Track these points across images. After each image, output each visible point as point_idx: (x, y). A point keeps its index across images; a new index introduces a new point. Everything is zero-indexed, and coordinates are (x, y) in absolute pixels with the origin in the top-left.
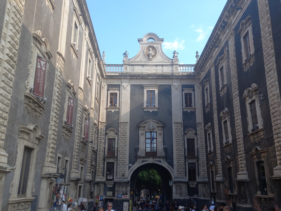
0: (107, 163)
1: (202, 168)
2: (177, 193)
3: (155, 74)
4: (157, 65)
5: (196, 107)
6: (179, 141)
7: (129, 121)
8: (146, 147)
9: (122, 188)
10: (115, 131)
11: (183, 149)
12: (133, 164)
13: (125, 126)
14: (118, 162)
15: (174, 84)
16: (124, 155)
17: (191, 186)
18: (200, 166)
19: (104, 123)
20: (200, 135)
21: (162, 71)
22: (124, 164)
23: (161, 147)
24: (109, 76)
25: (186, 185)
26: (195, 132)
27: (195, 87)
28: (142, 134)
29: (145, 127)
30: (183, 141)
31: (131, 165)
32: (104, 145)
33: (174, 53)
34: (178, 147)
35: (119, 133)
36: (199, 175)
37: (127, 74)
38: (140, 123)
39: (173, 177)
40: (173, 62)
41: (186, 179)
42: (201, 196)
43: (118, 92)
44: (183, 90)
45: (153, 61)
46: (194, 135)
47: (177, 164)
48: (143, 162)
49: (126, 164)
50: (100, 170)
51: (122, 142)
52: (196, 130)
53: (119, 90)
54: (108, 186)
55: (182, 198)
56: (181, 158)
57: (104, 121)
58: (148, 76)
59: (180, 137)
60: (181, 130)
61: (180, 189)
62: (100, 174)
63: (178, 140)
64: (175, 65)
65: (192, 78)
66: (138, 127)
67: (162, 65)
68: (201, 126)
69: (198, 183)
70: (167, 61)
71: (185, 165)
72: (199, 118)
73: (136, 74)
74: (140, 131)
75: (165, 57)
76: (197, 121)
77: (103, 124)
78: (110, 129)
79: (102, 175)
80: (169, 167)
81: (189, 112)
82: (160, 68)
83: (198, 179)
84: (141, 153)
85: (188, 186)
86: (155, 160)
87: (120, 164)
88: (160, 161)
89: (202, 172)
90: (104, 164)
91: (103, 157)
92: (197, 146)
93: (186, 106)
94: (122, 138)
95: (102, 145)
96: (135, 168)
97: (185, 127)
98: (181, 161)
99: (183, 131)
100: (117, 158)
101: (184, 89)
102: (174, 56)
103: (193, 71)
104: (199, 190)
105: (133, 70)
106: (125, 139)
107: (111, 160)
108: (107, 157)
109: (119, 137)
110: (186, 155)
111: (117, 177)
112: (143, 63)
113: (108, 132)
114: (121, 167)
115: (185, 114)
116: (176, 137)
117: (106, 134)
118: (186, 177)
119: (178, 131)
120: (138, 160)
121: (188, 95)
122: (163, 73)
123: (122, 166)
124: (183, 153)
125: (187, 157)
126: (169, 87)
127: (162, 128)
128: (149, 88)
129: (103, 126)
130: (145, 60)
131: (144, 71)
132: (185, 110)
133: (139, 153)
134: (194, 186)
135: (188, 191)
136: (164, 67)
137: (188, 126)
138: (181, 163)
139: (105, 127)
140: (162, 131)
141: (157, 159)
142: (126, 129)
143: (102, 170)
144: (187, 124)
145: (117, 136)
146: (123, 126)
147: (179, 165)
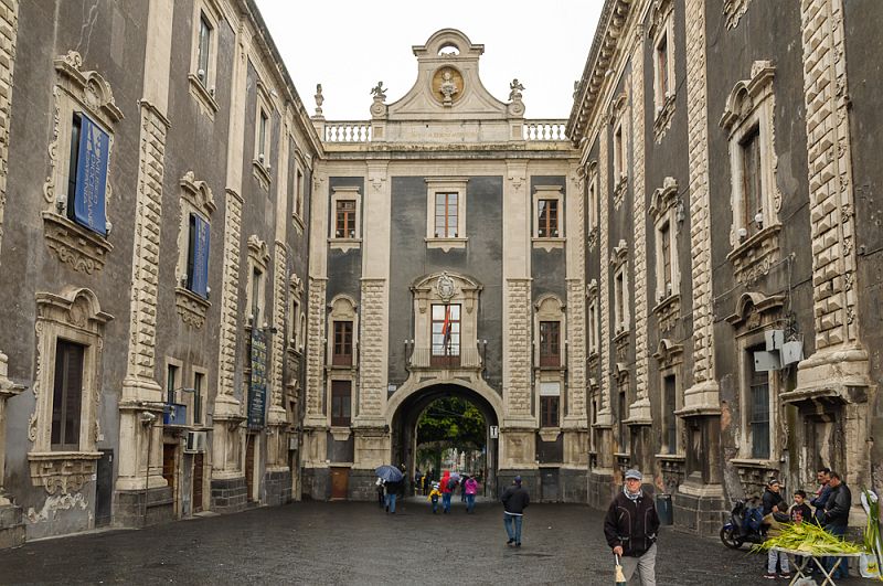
0: (333, 381)
1: (575, 395)
2: (508, 456)
3: (458, 147)
4: (465, 121)
5: (568, 238)
6: (519, 327)
7: (387, 277)
8: (432, 344)
9: (372, 444)
10: (352, 301)
11: (530, 349)
12: (399, 384)
13: (377, 289)
14: (361, 380)
15: (511, 173)
16: (376, 364)
17: (544, 439)
18: (570, 390)
19: (322, 281)
20: (574, 310)
21: (479, 139)
22: (375, 385)
23: (471, 344)
24: (334, 153)
25: (534, 435)
26: (561, 305)
27: (568, 181)
28: (423, 311)
29: (429, 290)
30: (529, 328)
31: (394, 388)
32: (323, 338)
34: (515, 343)
35: (363, 308)
36: (566, 412)
37: (381, 146)
38: (417, 281)
39: (500, 418)
40: (507, 112)
41: (534, 422)
42: (568, 463)
43: (358, 197)
44: (533, 191)
45: (454, 110)
46: (559, 312)
47: (511, 385)
48: (422, 379)
49: (380, 385)
50: (317, 399)
51: (369, 330)
52: (565, 299)
53: (361, 192)
54: (336, 438)
55: (521, 467)
56: (522, 372)
57: (323, 275)
58: (439, 153)
59: (522, 317)
60: (524, 299)
61: (518, 445)
62: (316, 409)
63: (516, 324)
64: (514, 119)
65: (558, 156)
66: (413, 291)
67: (480, 121)
68: (578, 288)
69: (563, 431)
70: (493, 109)
71: (533, 387)
72: (575, 267)
73: (408, 148)
74: (416, 301)
75: (488, 97)
76: (569, 276)
77: (320, 284)
78: (338, 297)
79: (320, 410)
80: (491, 394)
81: (549, 250)
82: (472, 128)
83: (564, 423)
84: (419, 358)
85: (538, 437)
86: (455, 375)
87: (366, 385)
88: (468, 379)
89: (574, 406)
90: (325, 385)
91: (322, 369)
92: (566, 338)
93: (540, 236)
94: (369, 319)
95: (318, 337)
96: (405, 396)
97: (537, 292)
98: (522, 379)
99: (530, 302)
100: (358, 370)
101: (537, 187)
102: (512, 95)
103: (563, 137)
104: (565, 448)
105: (399, 136)
106: (377, 322)
107: (342, 377)
108: (332, 369)
109: (363, 318)
110: (537, 365)
111: (359, 417)
112: (426, 117)
113: (332, 304)
114: (368, 393)
115: (538, 258)
116: (513, 318)
117: (329, 309)
118: (534, 417)
119: (517, 301)
120: (411, 374)
121: (548, 204)
122: (481, 145)
123: (371, 390)
124: (529, 359)
125: (537, 369)
126: (496, 183)
127: (476, 296)
128: (442, 185)
129: (320, 289)
130: (431, 107)
131: (429, 139)
132: (536, 246)
133: (415, 361)
134: (554, 440)
135: (538, 451)
136: (484, 127)
137: (544, 289)
138: (523, 382)
139: (325, 292)
140: (476, 301)
141: (461, 375)
142: (380, 297)
143: (322, 400)
144: (542, 282)
145: (356, 315)
146: (373, 289)
147: (517, 387)
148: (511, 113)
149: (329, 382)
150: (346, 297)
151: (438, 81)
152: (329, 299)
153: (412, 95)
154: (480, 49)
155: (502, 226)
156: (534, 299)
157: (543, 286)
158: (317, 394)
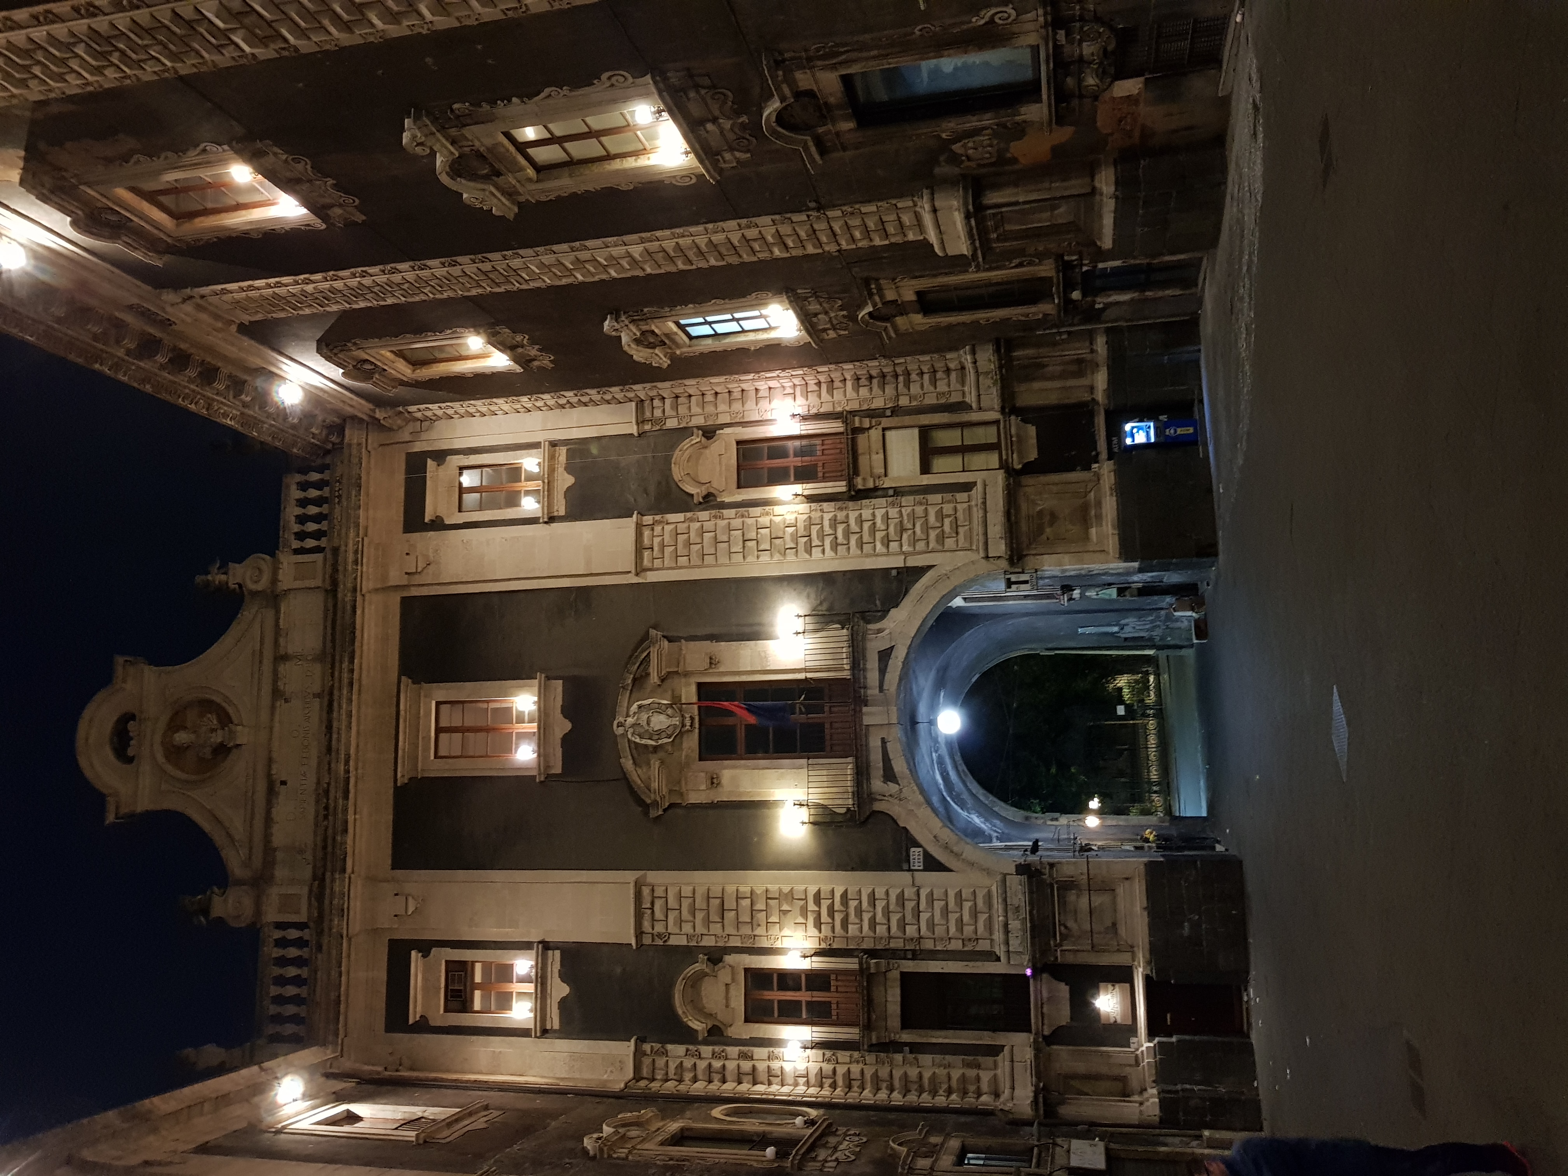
0: (906, 1024)
1: (916, 390)
5: (538, 436)
7: (629, 877)
9: (1074, 912)
10: (691, 970)
11: (805, 508)
12: (906, 838)
13: (660, 903)
14: (898, 943)
16: (853, 904)
17: (1033, 455)
18: (904, 401)
19: (638, 1054)
20: (710, 410)
22: (910, 905)
25: (1024, 481)
26: (696, 439)
28: (714, 782)
30: (755, 511)
31: (916, 853)
35: (709, 942)
36: (959, 405)
41: (990, 480)
42: (1092, 389)
43: (441, 956)
44: (439, 526)
46: (716, 444)
47: (894, 546)
49: (909, 893)
50: (956, 1074)
53: (425, 948)
54: (1063, 1014)
55: (1110, 506)
56: (862, 521)
57: (623, 1050)
60: (682, 528)
61: (1054, 519)
62: (986, 1077)
64: (276, 581)
67: (278, 659)
68: (657, 402)
69: (1009, 406)
70: (256, 628)
73: (324, 830)
74: (692, 800)
76: (629, 427)
77: (646, 1060)
78: (682, 1010)
79: (987, 1063)
80: (919, 599)
81: (570, 480)
82: (293, 676)
85: (1029, 469)
86: (873, 691)
87: (911, 931)
88: (885, 655)
89: (943, 387)
90: (915, 1048)
91: (870, 1058)
95: (788, 1069)
96: (936, 824)
97: (666, 499)
98: (879, 520)
99: (689, 515)
100: (871, 954)
101: (428, 517)
104: (1053, 399)
105: (300, 852)
107: (890, 999)
108: (870, 1026)
109: (735, 942)
110: (841, 486)
111: (1000, 951)
112: (262, 787)
113: (698, 1027)
114: (931, 925)
115: (583, 504)
117: (713, 1035)
118: (974, 484)
119: (688, 544)
120: (878, 806)
123: (924, 917)
124: (829, 507)
125: (851, 485)
126: (417, 613)
127: (676, 647)
129: (660, 1062)
130: (241, 773)
131: (309, 781)
132: (561, 509)
134: (1032, 430)
136: (289, 648)
137: (658, 484)
138: (886, 518)
139: (669, 1047)
141: (873, 677)
142: (678, 896)
143: (957, 1060)
144: (646, 491)
145: (729, 959)
146: (659, 915)
147: (902, 530)
149: (906, 1037)
150: (679, 987)
151: (191, 761)
152: (687, 1036)
156: (681, 507)
157: (652, 488)
158: (941, 1072)
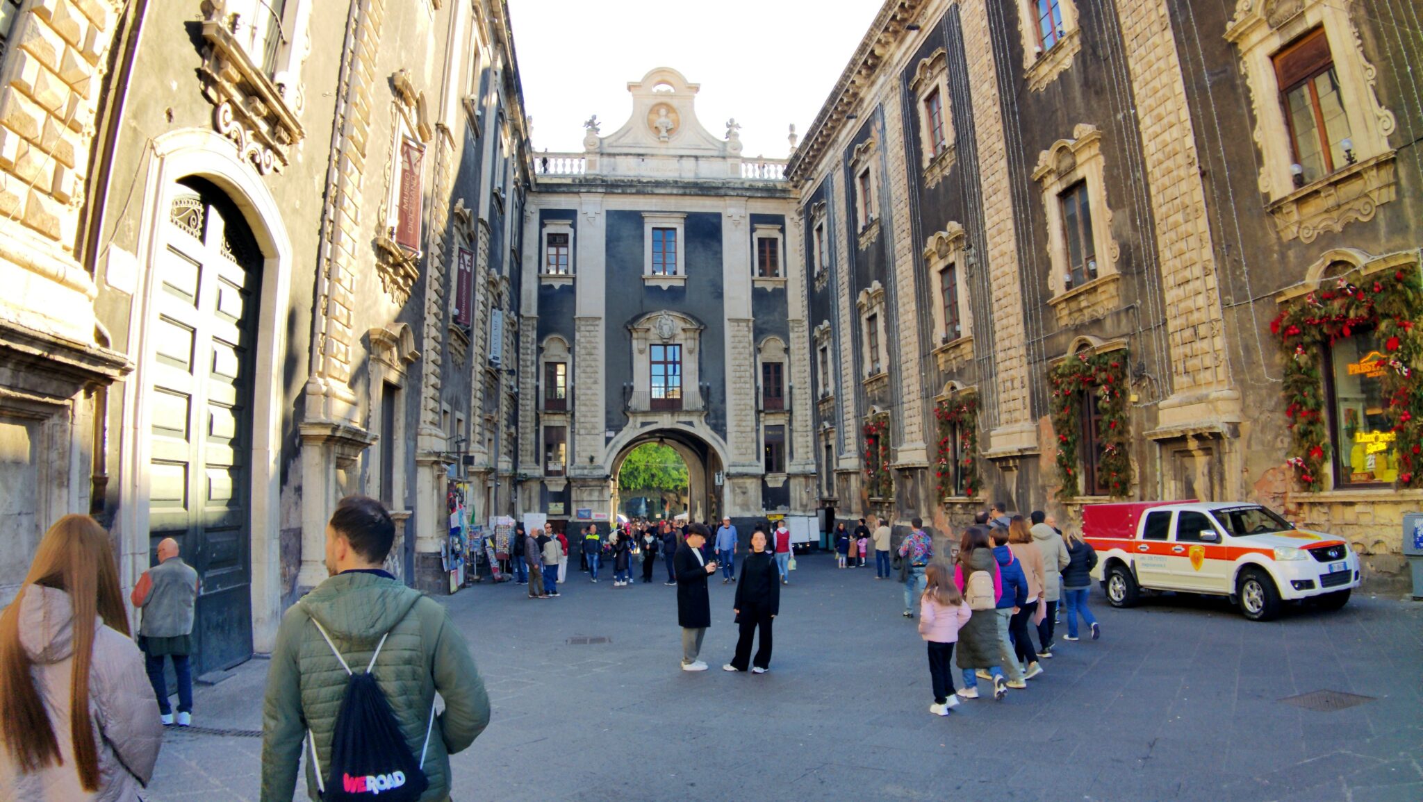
0: (546, 428)
1: (800, 440)
2: (735, 504)
3: (676, 182)
4: (681, 157)
5: (789, 277)
6: (742, 368)
7: (603, 315)
8: (651, 387)
9: (590, 494)
10: (566, 341)
11: (753, 392)
12: (618, 429)
13: (592, 328)
14: (577, 425)
15: (731, 211)
16: (592, 408)
17: (770, 485)
18: (795, 434)
19: (532, 318)
20: (797, 352)
21: (696, 174)
22: (592, 431)
23: (692, 386)
24: (546, 185)
25: (760, 482)
26: (784, 346)
27: (787, 221)
28: (641, 352)
29: (649, 330)
30: (752, 371)
31: (612, 434)
32: (534, 381)
33: (731, 125)
34: (738, 385)
35: (577, 348)
36: (792, 458)
37: (595, 179)
38: (635, 319)
39: (725, 463)
40: (725, 150)
41: (760, 468)
42: (795, 509)
43: (570, 231)
44: (752, 230)
45: (670, 145)
46: (782, 354)
47: (736, 429)
48: (643, 424)
49: (597, 432)
50: (529, 448)
51: (585, 372)
52: (787, 340)
53: (574, 226)
54: (552, 489)
55: (748, 515)
56: (746, 415)
57: (534, 312)
58: (657, 187)
59: (745, 359)
60: (746, 339)
61: (744, 493)
62: (529, 458)
63: (739, 366)
64: (731, 157)
65: (778, 195)
66: (630, 332)
67: (696, 157)
68: (801, 329)
69: (789, 476)
70: (711, 147)
71: (758, 431)
72: (797, 306)
73: (623, 181)
74: (635, 343)
75: (703, 134)
76: (791, 317)
77: (530, 322)
78: (550, 337)
79: (533, 459)
80: (714, 439)
81: (769, 289)
82: (689, 164)
83: (790, 468)
84: (639, 401)
85: (764, 483)
86: (676, 418)
87: (582, 432)
88: (691, 424)
89: (800, 450)
90: (537, 432)
91: (534, 414)
92: (790, 381)
93: (761, 275)
95: (528, 380)
96: (623, 443)
97: (759, 332)
98: (746, 423)
99: (752, 343)
100: (573, 415)
101: (756, 226)
102: (729, 134)
103: (781, 176)
104: (792, 494)
105: (614, 169)
107: (556, 422)
108: (545, 414)
109: (577, 359)
110: (761, 407)
111: (574, 466)
112: (641, 151)
113: (544, 344)
114: (584, 440)
115: (759, 296)
116: (735, 359)
117: (540, 350)
118: (760, 462)
119: (740, 342)
120: (631, 420)
121: (767, 244)
122: (699, 181)
123: (587, 437)
124: (753, 402)
125: (761, 412)
126: (715, 220)
127: (697, 335)
128: (659, 220)
130: (648, 141)
131: (644, 173)
132: (758, 285)
133: (633, 403)
134: (780, 485)
135: (764, 498)
136: (702, 162)
137: (766, 329)
138: (747, 426)
139: (535, 332)
140: (697, 342)
141: (683, 419)
142: (595, 337)
143: (534, 448)
144: (764, 323)
145: (570, 356)
146: (588, 328)
147: (742, 432)
148: (727, 152)
149: (541, 428)
150: (559, 337)
151: (653, 117)
152: (540, 338)
153: (625, 131)
154: (696, 88)
155: (722, 264)
156: (756, 339)
157: (765, 326)
158: (529, 442)
